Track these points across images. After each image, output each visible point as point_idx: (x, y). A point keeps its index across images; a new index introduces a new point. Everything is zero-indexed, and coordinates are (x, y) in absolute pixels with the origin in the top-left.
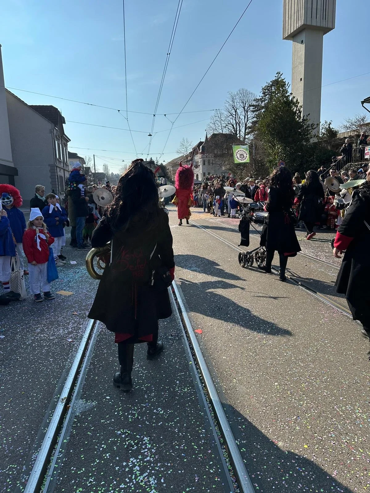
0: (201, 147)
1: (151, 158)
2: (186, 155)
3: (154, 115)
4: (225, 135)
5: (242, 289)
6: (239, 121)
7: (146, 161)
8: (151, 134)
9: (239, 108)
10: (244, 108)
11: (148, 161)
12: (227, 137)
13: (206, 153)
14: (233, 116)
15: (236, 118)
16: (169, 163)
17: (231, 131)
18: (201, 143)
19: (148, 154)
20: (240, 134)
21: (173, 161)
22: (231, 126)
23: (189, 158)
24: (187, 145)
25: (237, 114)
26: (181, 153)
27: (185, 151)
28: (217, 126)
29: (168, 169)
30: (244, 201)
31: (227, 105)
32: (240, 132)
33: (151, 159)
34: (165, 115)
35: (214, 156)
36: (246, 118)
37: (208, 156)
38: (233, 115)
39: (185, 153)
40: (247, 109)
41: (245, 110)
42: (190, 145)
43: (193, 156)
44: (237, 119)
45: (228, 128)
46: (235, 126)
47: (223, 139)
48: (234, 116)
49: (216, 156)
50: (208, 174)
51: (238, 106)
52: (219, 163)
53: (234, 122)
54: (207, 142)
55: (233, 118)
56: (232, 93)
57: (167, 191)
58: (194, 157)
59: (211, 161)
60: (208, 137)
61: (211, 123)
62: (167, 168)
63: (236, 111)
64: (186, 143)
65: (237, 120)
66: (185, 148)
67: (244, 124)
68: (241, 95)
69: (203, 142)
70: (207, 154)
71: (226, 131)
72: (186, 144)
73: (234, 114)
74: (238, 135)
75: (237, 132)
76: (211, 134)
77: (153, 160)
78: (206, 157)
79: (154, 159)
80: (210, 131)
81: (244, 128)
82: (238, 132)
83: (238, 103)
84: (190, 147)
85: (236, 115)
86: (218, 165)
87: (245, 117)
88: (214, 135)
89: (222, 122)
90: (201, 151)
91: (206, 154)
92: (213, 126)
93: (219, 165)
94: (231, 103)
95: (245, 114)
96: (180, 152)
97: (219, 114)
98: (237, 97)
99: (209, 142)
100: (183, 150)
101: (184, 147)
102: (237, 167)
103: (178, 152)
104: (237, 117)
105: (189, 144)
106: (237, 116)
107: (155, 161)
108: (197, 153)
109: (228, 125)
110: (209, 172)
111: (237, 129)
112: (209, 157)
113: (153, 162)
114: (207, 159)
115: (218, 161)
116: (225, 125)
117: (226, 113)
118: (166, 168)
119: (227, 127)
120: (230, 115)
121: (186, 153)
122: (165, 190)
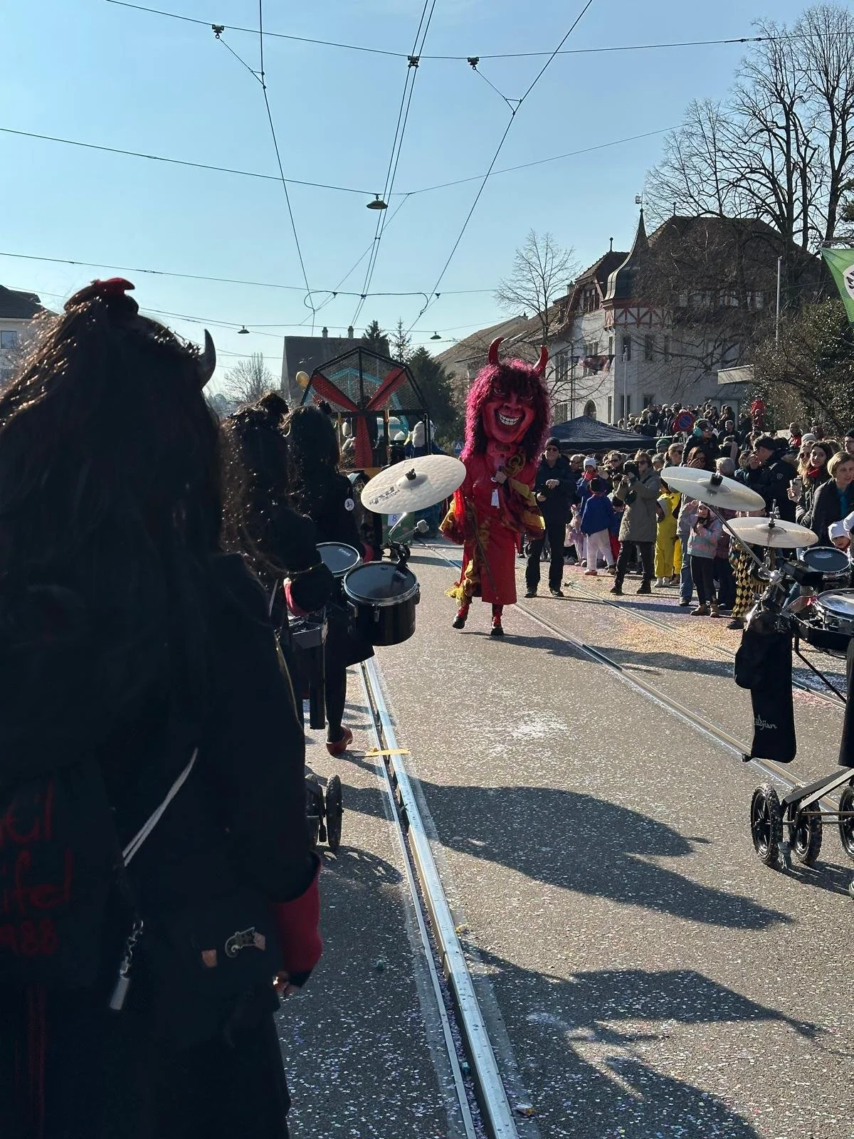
0: (613, 276)
1: (376, 324)
2: (543, 309)
3: (414, 61)
4: (737, 225)
5: (809, 1031)
6: (803, 159)
7: (351, 340)
8: (381, 199)
9: (805, 97)
10: (830, 97)
11: (357, 340)
12: (741, 233)
13: (638, 306)
14: (775, 135)
15: (788, 143)
16: (463, 345)
17: (763, 201)
18: (611, 260)
19: (363, 296)
20: (806, 215)
21: (479, 336)
22: (765, 180)
23: (555, 327)
24: (548, 268)
25: (795, 125)
26: (518, 299)
27: (538, 292)
28: (695, 179)
29: (452, 375)
30: (769, 540)
31: (748, 84)
32: (805, 211)
33: (375, 328)
34: (474, 62)
35: (678, 321)
36: (839, 145)
37: (646, 319)
38: (776, 131)
39: (535, 303)
40: (845, 100)
41: (833, 109)
42: (562, 267)
43: (573, 317)
44: (793, 146)
45: (750, 190)
46: (782, 179)
47: (720, 244)
48: (782, 133)
49: (684, 319)
50: (642, 404)
51: (801, 86)
52: (698, 352)
53: (780, 161)
54: (647, 250)
55: (775, 143)
56: (773, 25)
57: (423, 480)
58: (577, 322)
59: (660, 343)
60: (648, 232)
61: (665, 164)
62: (447, 373)
63: (789, 113)
64: (542, 254)
65: (794, 154)
66: (539, 281)
67: (829, 171)
68: (816, 38)
69: (624, 255)
70: (643, 310)
71: (737, 207)
72: (543, 260)
73: (783, 123)
74: (798, 225)
75: (790, 211)
76: (666, 218)
77: (381, 335)
78: (639, 322)
79: (388, 330)
80: (663, 203)
81: (826, 190)
82: (797, 208)
83: (799, 74)
84: (561, 275)
85: (787, 129)
86: (695, 363)
87: (833, 139)
88: (678, 226)
89: (722, 163)
90: (611, 295)
91: (634, 311)
92: (675, 179)
93: (701, 359)
94: (767, 70)
95: (835, 126)
96: (512, 296)
97: (707, 126)
98: (800, 45)
99: (655, 254)
100: (531, 285)
101: (535, 273)
102: (824, 366)
103: (503, 297)
104: (793, 141)
105: (556, 262)
106: (793, 134)
107: (392, 339)
108: (594, 305)
109: (747, 176)
110: (650, 392)
111: (791, 194)
112: (650, 324)
113: (384, 343)
114: (644, 331)
115: (696, 342)
116: (733, 176)
117: (741, 120)
118: (443, 372)
119: (744, 183)
120: (762, 131)
121: (542, 299)
122: (411, 476)
